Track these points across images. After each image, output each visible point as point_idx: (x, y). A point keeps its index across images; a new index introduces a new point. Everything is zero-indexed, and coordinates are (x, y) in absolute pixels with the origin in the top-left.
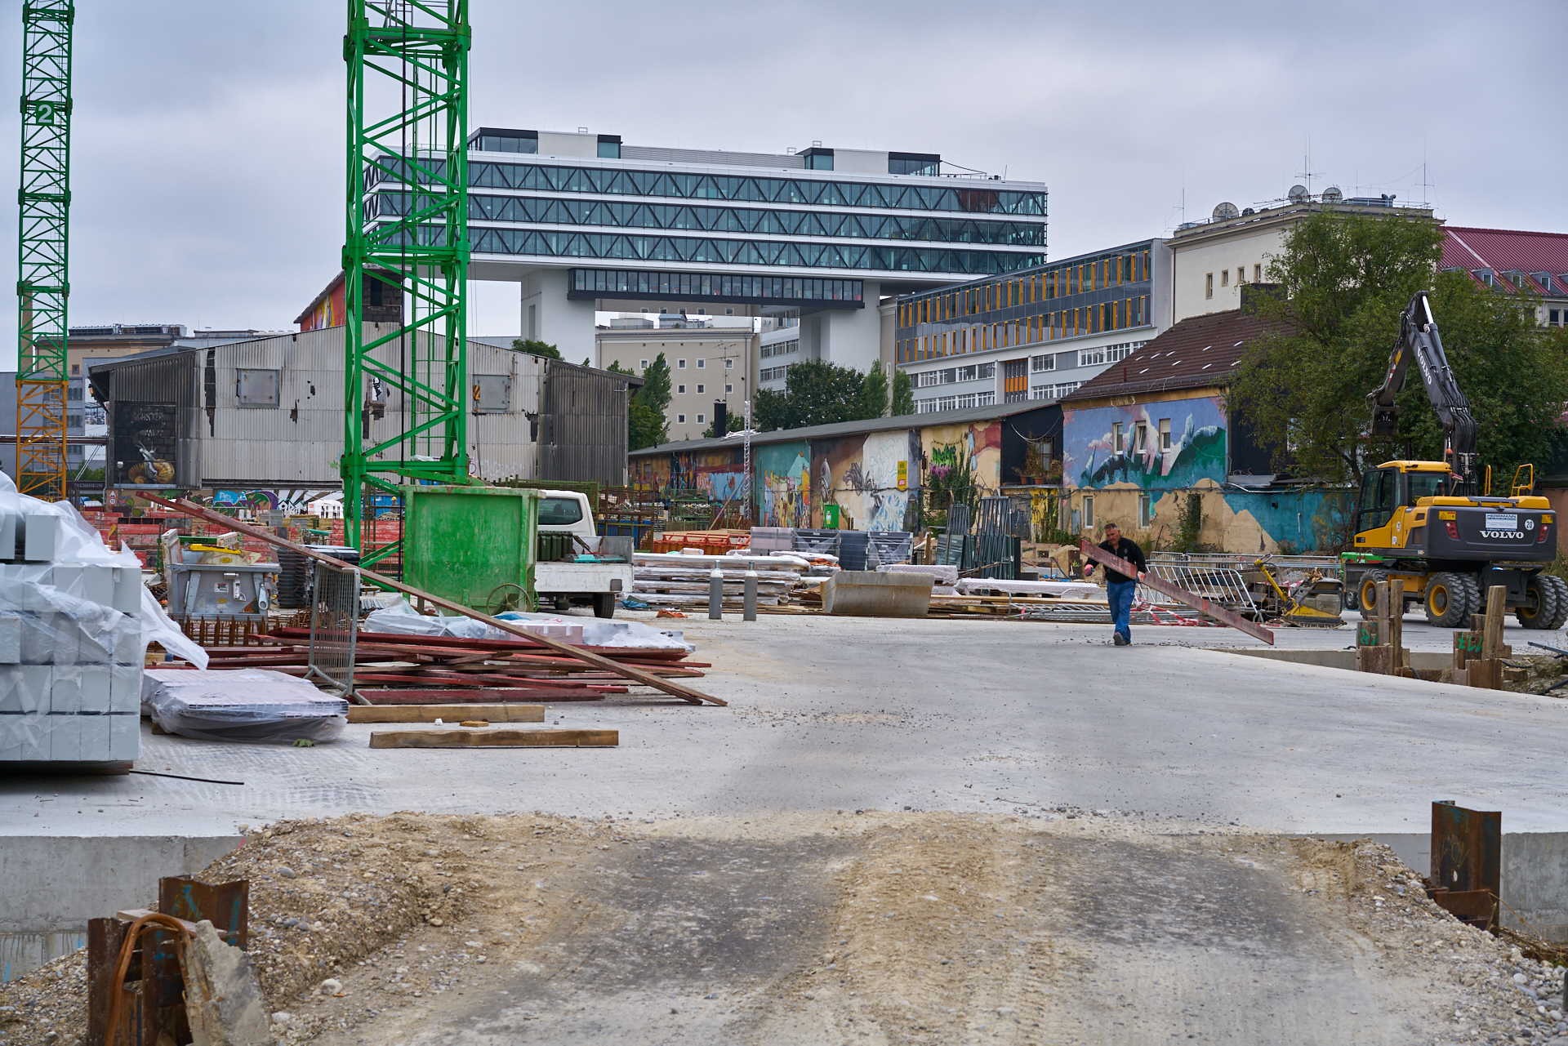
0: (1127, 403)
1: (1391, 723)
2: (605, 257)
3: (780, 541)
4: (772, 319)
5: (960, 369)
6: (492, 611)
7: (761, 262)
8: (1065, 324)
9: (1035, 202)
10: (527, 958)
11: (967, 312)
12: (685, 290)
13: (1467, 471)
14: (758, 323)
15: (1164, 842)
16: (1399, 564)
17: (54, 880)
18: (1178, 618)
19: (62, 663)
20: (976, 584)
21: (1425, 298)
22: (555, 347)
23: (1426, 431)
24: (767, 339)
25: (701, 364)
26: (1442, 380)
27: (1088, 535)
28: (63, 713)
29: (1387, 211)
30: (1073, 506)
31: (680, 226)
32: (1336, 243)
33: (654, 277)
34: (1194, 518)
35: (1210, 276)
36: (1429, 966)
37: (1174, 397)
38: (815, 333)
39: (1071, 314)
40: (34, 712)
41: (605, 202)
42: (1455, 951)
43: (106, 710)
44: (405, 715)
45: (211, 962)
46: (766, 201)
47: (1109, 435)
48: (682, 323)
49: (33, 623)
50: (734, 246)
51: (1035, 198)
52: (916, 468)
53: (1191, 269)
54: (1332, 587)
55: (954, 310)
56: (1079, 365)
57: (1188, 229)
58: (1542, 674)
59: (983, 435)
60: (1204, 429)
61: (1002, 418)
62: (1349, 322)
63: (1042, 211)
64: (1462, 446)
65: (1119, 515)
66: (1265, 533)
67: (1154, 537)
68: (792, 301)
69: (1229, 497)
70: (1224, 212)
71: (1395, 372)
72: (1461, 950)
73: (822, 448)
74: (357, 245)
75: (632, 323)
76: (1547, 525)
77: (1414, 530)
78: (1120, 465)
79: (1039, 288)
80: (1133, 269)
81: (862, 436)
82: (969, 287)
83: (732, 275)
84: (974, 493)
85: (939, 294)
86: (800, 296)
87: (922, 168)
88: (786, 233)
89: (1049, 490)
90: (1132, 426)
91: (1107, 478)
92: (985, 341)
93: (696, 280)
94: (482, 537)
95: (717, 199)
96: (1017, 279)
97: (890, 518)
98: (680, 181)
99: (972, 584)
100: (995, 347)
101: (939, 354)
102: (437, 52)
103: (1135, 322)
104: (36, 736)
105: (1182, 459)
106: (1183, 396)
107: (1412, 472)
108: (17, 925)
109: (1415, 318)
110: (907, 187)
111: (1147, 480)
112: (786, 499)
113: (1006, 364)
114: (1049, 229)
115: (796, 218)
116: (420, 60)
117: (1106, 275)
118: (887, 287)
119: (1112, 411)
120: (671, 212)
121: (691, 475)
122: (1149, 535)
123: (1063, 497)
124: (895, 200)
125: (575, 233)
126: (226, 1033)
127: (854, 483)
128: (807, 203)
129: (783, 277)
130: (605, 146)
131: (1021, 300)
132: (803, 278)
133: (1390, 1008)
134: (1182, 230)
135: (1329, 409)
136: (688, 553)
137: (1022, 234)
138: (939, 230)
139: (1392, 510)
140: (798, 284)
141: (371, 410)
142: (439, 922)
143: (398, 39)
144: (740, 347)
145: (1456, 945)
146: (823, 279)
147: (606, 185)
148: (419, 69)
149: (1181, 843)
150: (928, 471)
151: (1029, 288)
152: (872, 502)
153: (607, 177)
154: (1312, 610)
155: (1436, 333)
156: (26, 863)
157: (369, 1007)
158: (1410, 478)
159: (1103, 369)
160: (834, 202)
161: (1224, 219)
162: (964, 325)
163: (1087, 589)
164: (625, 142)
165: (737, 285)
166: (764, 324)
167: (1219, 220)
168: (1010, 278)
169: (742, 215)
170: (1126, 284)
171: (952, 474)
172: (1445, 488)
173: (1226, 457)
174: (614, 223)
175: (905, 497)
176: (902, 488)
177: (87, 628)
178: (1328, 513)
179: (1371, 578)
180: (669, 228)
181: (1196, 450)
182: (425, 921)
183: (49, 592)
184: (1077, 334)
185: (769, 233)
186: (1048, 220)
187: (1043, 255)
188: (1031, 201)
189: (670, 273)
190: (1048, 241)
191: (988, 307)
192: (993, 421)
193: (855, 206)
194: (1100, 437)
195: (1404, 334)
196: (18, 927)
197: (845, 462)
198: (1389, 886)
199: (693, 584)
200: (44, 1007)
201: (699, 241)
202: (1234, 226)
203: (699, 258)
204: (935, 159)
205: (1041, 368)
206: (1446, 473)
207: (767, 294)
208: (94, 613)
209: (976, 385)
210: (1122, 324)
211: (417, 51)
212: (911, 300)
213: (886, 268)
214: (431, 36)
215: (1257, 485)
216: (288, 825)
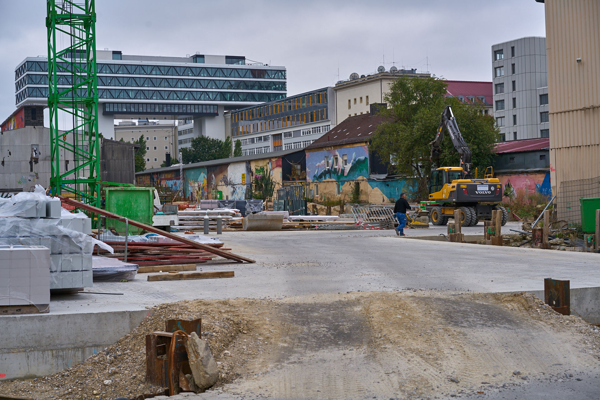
0: (330, 149)
1: (481, 258)
2: (117, 98)
3: (213, 205)
4: (182, 121)
5: (256, 138)
6: (139, 233)
7: (178, 99)
8: (296, 120)
9: (282, 74)
10: (280, 342)
11: (258, 116)
12: (149, 110)
13: (469, 170)
14: (177, 122)
15: (451, 297)
16: (445, 204)
17: (85, 329)
18: (372, 227)
19: (65, 254)
20: (295, 218)
21: (450, 108)
22: (101, 133)
23: (445, 156)
24: (181, 128)
25: (155, 138)
26: (458, 137)
27: (317, 199)
28: (66, 271)
29: (414, 75)
30: (311, 188)
31: (146, 86)
32: (408, 88)
33: (136, 105)
34: (357, 191)
35: (349, 101)
36: (569, 329)
37: (348, 146)
38: (200, 126)
39: (298, 116)
40: (56, 271)
41: (116, 77)
42: (574, 324)
43: (81, 270)
44: (148, 270)
45: (197, 346)
46: (179, 75)
47: (323, 161)
48: (147, 123)
49: (54, 239)
50: (167, 93)
51: (281, 72)
52: (249, 176)
53: (342, 98)
54: (426, 214)
55: (253, 116)
56: (302, 135)
57: (341, 83)
58: (515, 241)
59: (275, 163)
60: (360, 158)
61: (282, 156)
62: (415, 117)
63: (285, 77)
64: (466, 161)
65: (329, 191)
66: (384, 196)
67: (342, 199)
68: (191, 114)
69: (370, 183)
70: (354, 76)
71: (440, 135)
72: (576, 323)
73: (211, 169)
74: (55, 97)
75: (127, 124)
76: (499, 188)
77: (451, 192)
78: (329, 172)
79: (285, 106)
80: (321, 98)
81: (227, 165)
82: (258, 107)
83: (167, 104)
84: (272, 184)
85: (247, 110)
86: (193, 112)
87: (238, 62)
88: (187, 88)
89: (301, 183)
90: (332, 158)
91: (323, 177)
92: (265, 127)
93: (153, 106)
94: (135, 206)
95: (160, 75)
96: (277, 103)
97: (239, 195)
98: (145, 68)
99: (293, 218)
100: (269, 129)
101: (248, 133)
102: (82, 23)
103: (322, 119)
104: (57, 280)
105: (352, 169)
106: (351, 146)
107: (449, 171)
108: (73, 345)
109: (447, 115)
110: (233, 69)
111: (339, 178)
112: (197, 189)
113: (274, 135)
114: (287, 84)
115: (191, 82)
116: (76, 26)
117: (311, 101)
118: (227, 107)
119: (324, 152)
120: (142, 80)
121: (159, 181)
122: (340, 198)
123: (307, 185)
124: (229, 74)
125: (105, 89)
126: (205, 369)
127: (224, 182)
128: (195, 76)
129: (187, 105)
130: (116, 55)
131: (278, 111)
132: (195, 105)
133: (565, 341)
134: (338, 84)
135: (410, 149)
136: (188, 210)
137: (277, 86)
138: (246, 85)
139: (442, 185)
140: (192, 107)
141: (33, 160)
142: (246, 332)
143: (68, 18)
144: (170, 132)
145: (574, 322)
146: (202, 105)
147: (116, 70)
148: (76, 29)
149: (457, 297)
150: (254, 177)
151: (281, 106)
152: (232, 189)
153: (117, 67)
154: (419, 222)
155: (455, 120)
156: (75, 323)
157: (243, 359)
158: (449, 173)
159: (322, 135)
160: (205, 75)
161: (354, 79)
162: (257, 121)
163: (335, 218)
164: (123, 54)
165: (169, 108)
166: (179, 123)
167: (352, 79)
168: (274, 103)
169: (170, 81)
170: (318, 104)
171: (263, 178)
172: (461, 176)
173: (369, 168)
174: (120, 85)
175: (245, 187)
176: (244, 184)
177: (75, 240)
178: (408, 187)
179: (435, 210)
180: (142, 86)
181: (357, 165)
182: (240, 332)
183: (61, 228)
184: (301, 123)
185: (181, 88)
186: (287, 81)
187: (285, 94)
188: (280, 74)
189: (143, 104)
190: (287, 89)
191: (266, 114)
192: (279, 157)
193: (213, 77)
194: (320, 162)
195: (443, 121)
196: (73, 346)
197: (221, 175)
198: (540, 306)
199: (193, 222)
200: (123, 368)
201: (154, 91)
202: (358, 82)
203: (154, 98)
204: (243, 58)
205: (287, 137)
206: (461, 171)
207: (181, 111)
208: (77, 235)
209: (263, 144)
210: (317, 119)
211: (74, 23)
212: (236, 112)
213: (226, 100)
214: (80, 17)
215: (381, 178)
216: (165, 305)
